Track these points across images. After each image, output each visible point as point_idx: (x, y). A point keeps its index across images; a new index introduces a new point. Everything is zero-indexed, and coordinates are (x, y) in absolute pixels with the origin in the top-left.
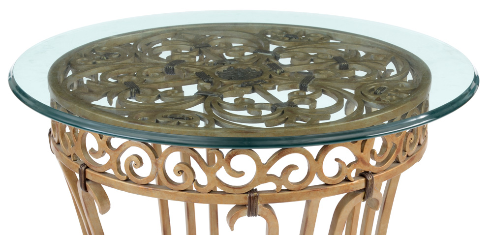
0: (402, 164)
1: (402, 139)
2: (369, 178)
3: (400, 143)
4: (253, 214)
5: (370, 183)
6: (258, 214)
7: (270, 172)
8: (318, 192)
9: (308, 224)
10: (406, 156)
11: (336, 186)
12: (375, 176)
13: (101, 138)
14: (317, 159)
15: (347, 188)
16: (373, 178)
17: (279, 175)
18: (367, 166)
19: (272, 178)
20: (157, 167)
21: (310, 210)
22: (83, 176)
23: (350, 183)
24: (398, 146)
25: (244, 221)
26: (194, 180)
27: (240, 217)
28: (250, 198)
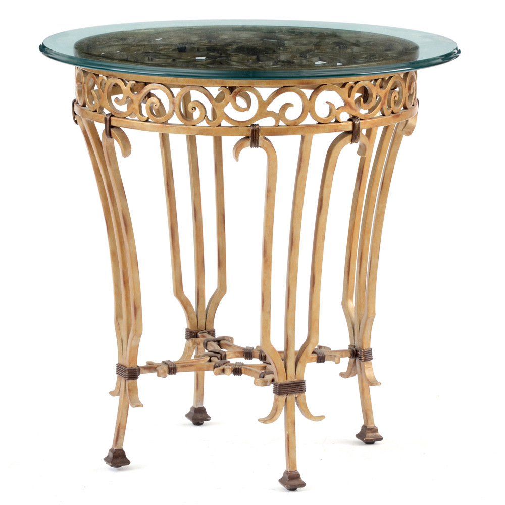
0: (387, 117)
1: (386, 94)
2: (357, 122)
3: (385, 97)
4: (255, 145)
5: (357, 127)
6: (260, 146)
7: (269, 108)
8: (311, 128)
9: (303, 160)
10: (390, 111)
11: (327, 125)
12: (361, 121)
13: (126, 86)
14: (310, 100)
15: (336, 128)
16: (359, 123)
17: (277, 111)
18: (354, 111)
19: (271, 114)
20: (174, 106)
21: (304, 145)
22: (108, 123)
23: (339, 124)
24: (382, 99)
25: (248, 151)
26: (205, 116)
27: (244, 147)
28: (253, 130)
